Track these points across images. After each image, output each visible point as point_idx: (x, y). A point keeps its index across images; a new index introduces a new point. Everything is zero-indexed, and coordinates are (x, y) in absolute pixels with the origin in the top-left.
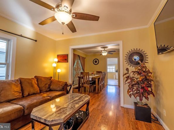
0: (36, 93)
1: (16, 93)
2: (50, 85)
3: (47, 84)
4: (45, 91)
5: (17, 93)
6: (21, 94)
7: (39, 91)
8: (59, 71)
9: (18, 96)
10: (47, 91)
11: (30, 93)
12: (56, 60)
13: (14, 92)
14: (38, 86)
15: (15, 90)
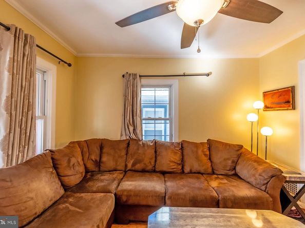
0: (202, 171)
1: (171, 164)
2: (235, 163)
3: (228, 159)
4: (223, 173)
5: (174, 164)
6: (180, 167)
7: (210, 170)
8: (266, 131)
9: (175, 170)
10: (226, 175)
11: (194, 170)
12: (260, 104)
13: (170, 161)
14: (210, 159)
15: (172, 159)
